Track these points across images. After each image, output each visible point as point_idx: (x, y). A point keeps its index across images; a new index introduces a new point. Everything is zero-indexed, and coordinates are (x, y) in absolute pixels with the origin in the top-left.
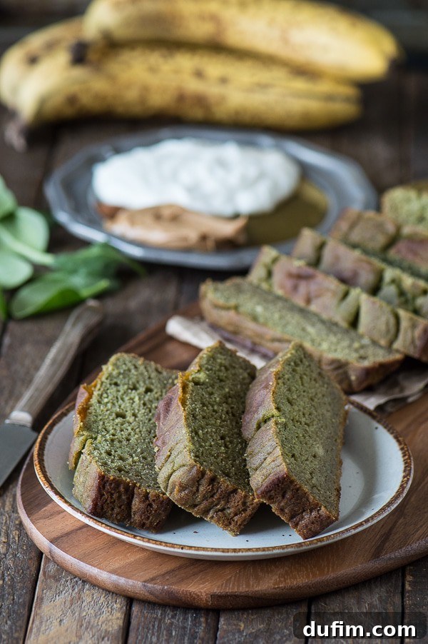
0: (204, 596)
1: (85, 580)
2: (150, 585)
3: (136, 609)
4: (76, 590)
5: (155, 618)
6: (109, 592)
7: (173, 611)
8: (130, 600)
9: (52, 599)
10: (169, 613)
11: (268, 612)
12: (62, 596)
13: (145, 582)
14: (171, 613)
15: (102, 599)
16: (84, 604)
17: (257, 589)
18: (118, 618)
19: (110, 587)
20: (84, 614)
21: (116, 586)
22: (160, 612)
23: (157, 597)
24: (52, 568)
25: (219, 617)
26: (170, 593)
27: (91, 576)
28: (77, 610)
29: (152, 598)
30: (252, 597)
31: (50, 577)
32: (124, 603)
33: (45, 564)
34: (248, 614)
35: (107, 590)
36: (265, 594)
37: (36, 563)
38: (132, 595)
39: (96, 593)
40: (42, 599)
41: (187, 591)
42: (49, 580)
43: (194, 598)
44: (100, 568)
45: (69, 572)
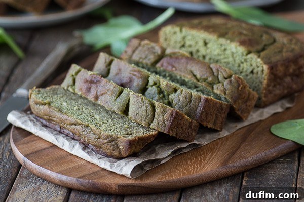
0: (113, 187)
1: (44, 179)
2: (81, 180)
3: (73, 195)
4: (38, 184)
5: (83, 200)
6: (58, 185)
7: (95, 196)
8: (70, 190)
9: (22, 189)
10: (93, 197)
11: (154, 197)
12: (28, 188)
13: (78, 178)
14: (94, 197)
15: (53, 189)
16: (41, 192)
17: (147, 182)
18: (60, 200)
19: (57, 182)
20: (40, 197)
21: (61, 181)
22: (87, 197)
23: (85, 187)
24: (25, 173)
25: (124, 199)
26: (93, 184)
27: (46, 176)
28: (36, 195)
29: (82, 188)
30: (143, 187)
31: (23, 177)
32: (66, 191)
33: (22, 170)
34: (142, 197)
35: (56, 184)
36: (152, 185)
37: (16, 170)
38: (70, 186)
39: (49, 186)
40: (16, 189)
41: (103, 183)
42: (22, 179)
43: (108, 188)
44: (52, 171)
45: (35, 174)
